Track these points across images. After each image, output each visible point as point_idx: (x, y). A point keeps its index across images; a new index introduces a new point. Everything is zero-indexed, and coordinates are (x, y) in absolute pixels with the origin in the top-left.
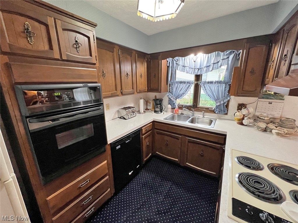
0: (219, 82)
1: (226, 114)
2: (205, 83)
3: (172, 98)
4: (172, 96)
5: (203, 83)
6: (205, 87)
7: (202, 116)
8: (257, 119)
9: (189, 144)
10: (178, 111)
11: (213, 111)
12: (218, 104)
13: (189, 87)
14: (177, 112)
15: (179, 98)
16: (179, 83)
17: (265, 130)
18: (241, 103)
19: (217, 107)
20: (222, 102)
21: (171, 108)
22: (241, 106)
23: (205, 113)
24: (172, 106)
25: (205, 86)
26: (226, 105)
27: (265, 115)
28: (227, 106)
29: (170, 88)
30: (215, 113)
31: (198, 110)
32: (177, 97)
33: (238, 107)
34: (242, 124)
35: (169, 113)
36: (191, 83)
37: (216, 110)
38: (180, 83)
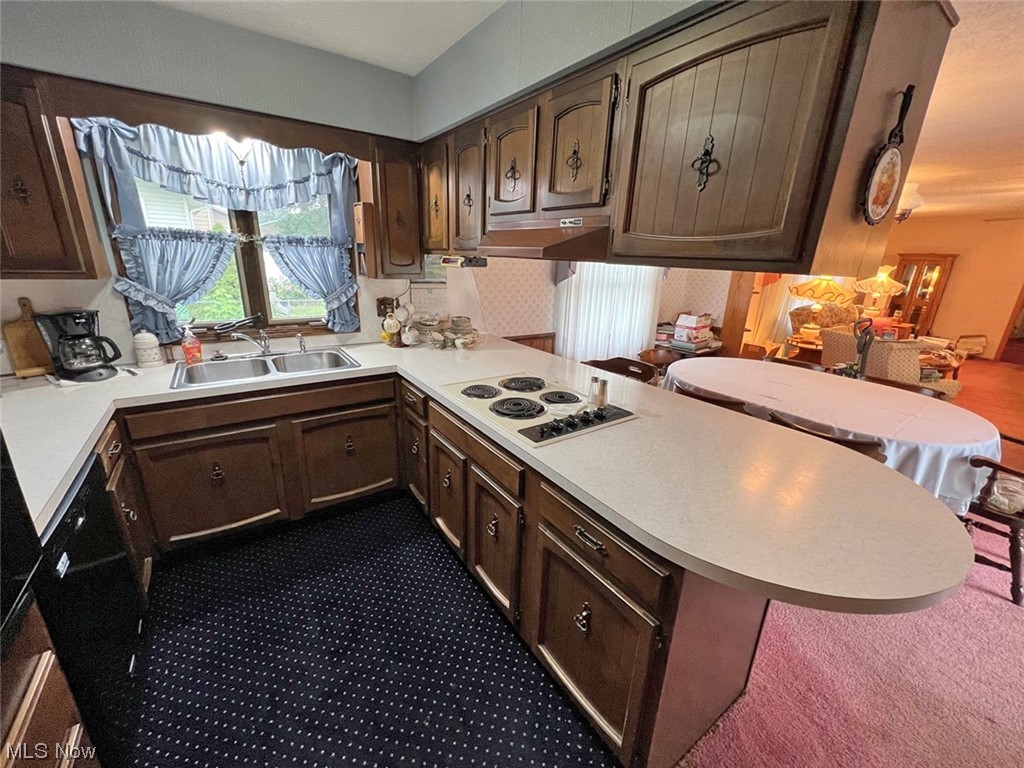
0: (322, 242)
1: (358, 330)
2: (279, 242)
3: (152, 303)
4: (149, 291)
5: (273, 242)
6: (281, 255)
7: (299, 349)
8: (420, 326)
9: (308, 438)
10: (199, 351)
11: (323, 329)
12: (335, 305)
13: (221, 253)
14: (198, 355)
15: (185, 298)
16: (170, 238)
17: (444, 346)
18: (382, 296)
19: (331, 312)
20: (344, 300)
21: (157, 343)
22: (385, 306)
23: (305, 338)
24: (157, 335)
25: (281, 251)
26: (354, 307)
27: (427, 317)
28: (356, 307)
29: (124, 257)
30: (331, 331)
31: (277, 331)
32: (178, 296)
33: (379, 307)
34: (401, 345)
35: (151, 366)
36: (227, 240)
37: (334, 323)
38: (175, 238)
